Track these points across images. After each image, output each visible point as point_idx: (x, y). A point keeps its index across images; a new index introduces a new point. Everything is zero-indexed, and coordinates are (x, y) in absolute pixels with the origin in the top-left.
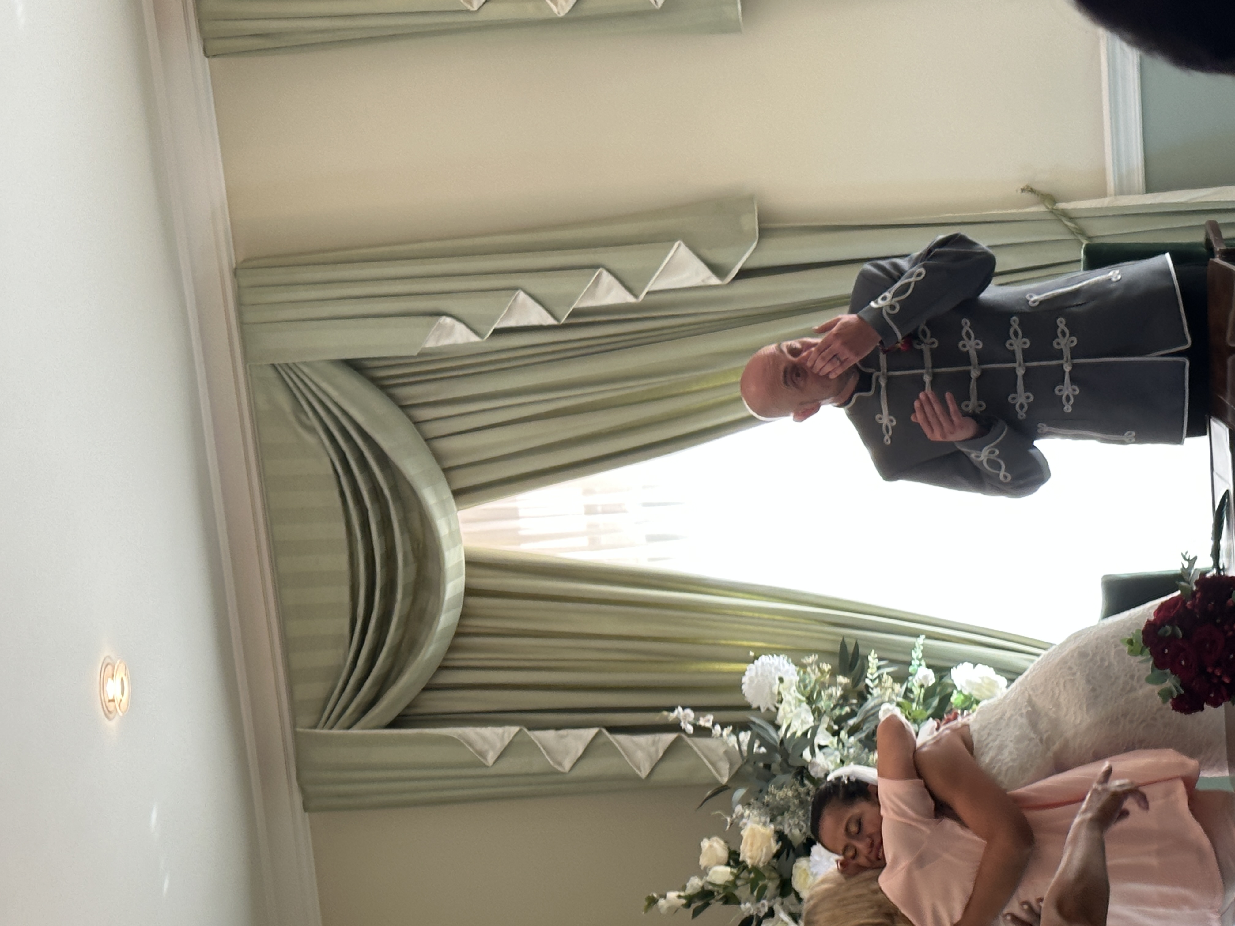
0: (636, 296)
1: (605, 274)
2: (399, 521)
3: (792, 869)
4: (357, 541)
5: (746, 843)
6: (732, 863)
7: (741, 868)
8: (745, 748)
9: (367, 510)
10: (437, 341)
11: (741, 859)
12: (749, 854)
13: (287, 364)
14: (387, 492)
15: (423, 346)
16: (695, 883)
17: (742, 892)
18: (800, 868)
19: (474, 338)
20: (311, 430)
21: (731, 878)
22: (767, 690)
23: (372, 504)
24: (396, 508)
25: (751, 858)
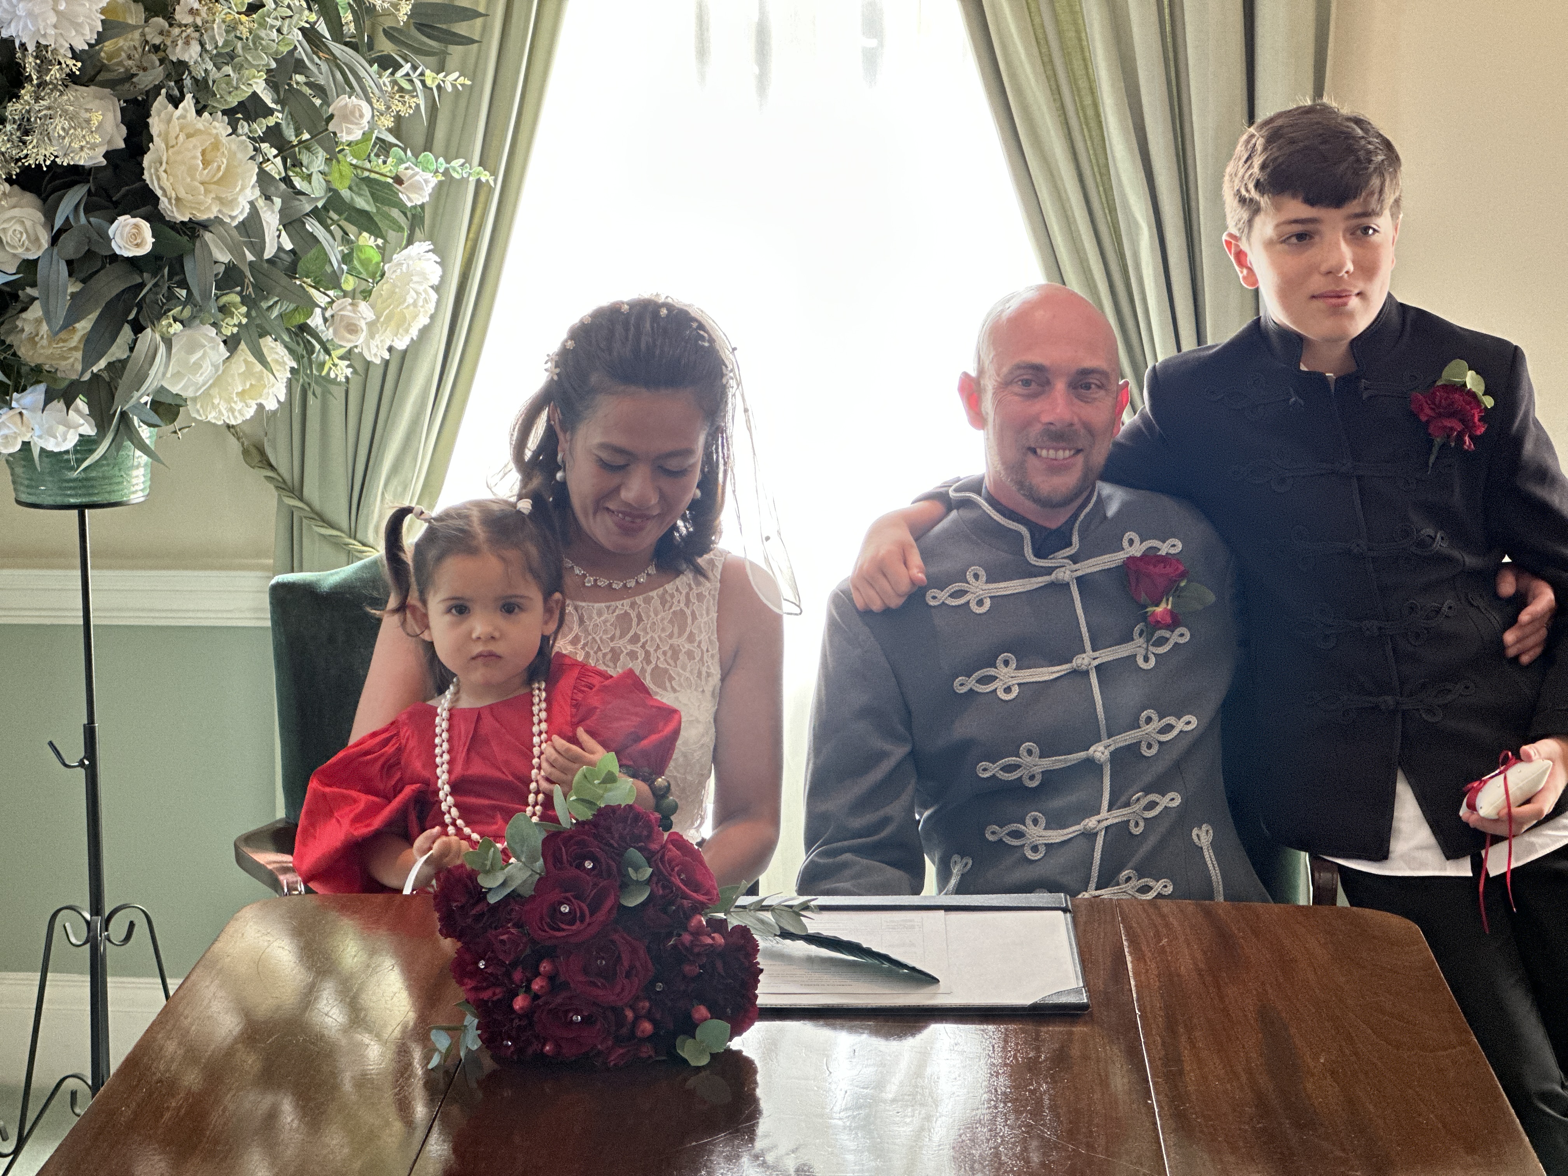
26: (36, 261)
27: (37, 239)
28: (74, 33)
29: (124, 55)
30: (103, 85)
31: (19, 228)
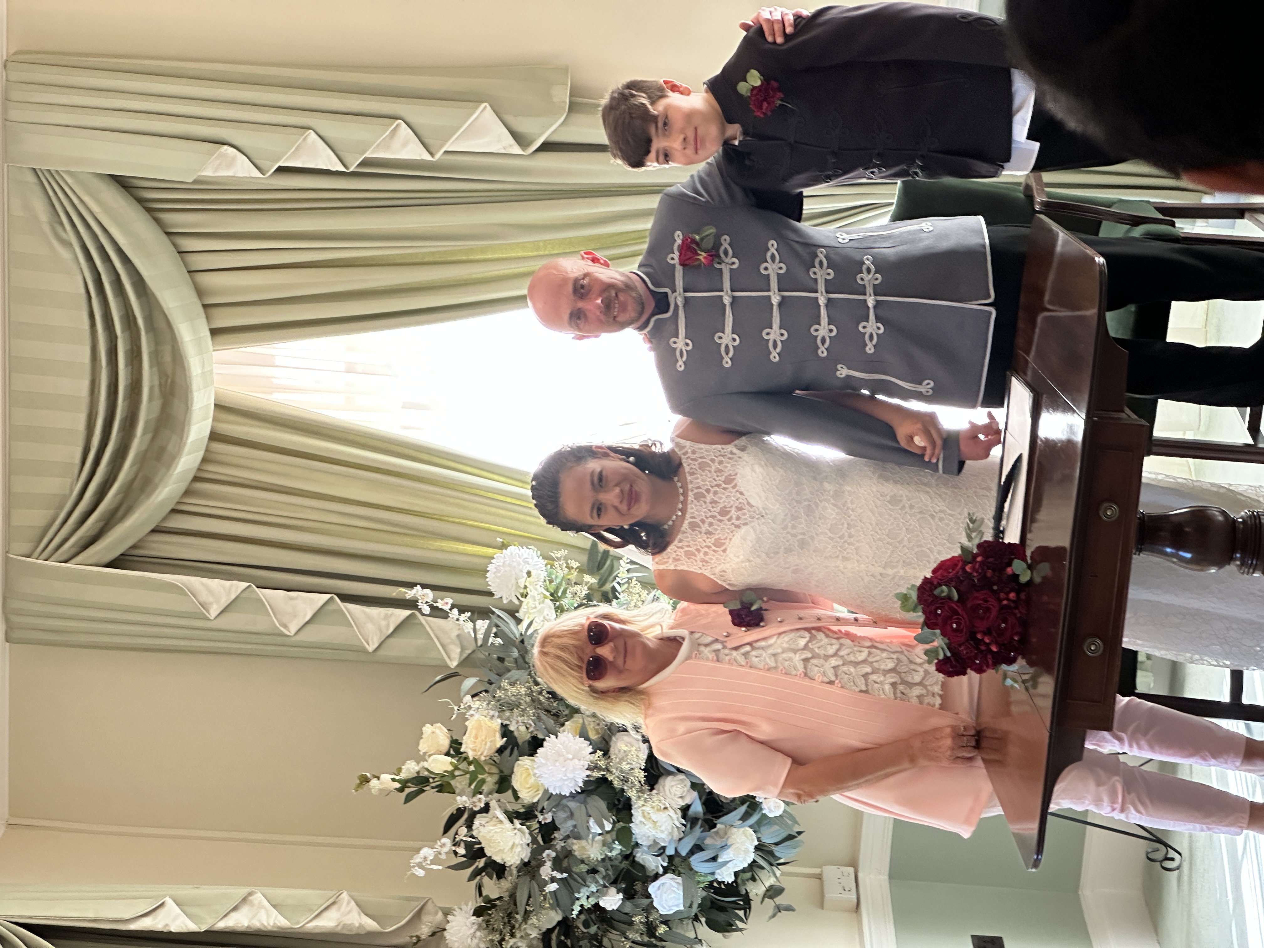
0: (432, 154)
1: (404, 125)
2: (150, 354)
3: (513, 767)
4: (101, 367)
5: (470, 735)
6: (452, 752)
7: (462, 759)
8: (480, 636)
9: (116, 337)
10: (216, 170)
11: (462, 750)
12: (471, 746)
13: (49, 171)
14: (140, 322)
15: (199, 174)
16: (410, 768)
17: (459, 783)
18: (522, 766)
19: (256, 173)
20: (67, 244)
21: (450, 768)
22: (513, 581)
23: (123, 332)
24: (148, 339)
25: (474, 750)
26: (692, 782)
27: (682, 780)
28: (583, 752)
29: (597, 727)
30: (610, 738)
31: (674, 788)
